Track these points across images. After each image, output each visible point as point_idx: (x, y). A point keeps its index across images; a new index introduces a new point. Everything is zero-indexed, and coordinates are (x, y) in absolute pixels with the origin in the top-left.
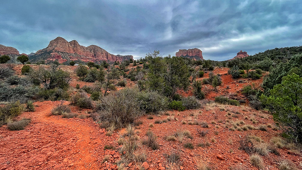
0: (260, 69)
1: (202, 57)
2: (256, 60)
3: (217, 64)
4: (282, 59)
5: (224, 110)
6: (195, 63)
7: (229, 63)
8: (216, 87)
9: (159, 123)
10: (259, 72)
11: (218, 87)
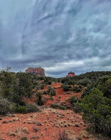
0: (81, 85)
1: (44, 74)
2: (80, 79)
3: (54, 80)
4: (95, 79)
5: (55, 113)
6: (39, 78)
7: (62, 79)
8: (52, 97)
9: (5, 123)
10: (80, 87)
11: (53, 97)
